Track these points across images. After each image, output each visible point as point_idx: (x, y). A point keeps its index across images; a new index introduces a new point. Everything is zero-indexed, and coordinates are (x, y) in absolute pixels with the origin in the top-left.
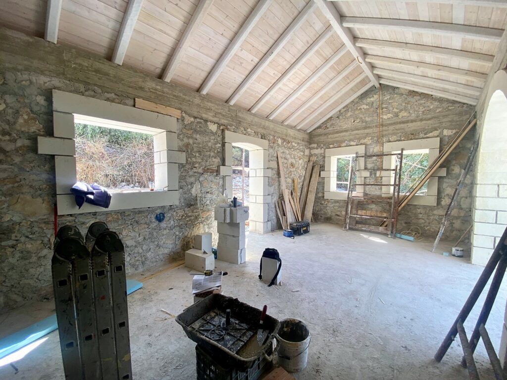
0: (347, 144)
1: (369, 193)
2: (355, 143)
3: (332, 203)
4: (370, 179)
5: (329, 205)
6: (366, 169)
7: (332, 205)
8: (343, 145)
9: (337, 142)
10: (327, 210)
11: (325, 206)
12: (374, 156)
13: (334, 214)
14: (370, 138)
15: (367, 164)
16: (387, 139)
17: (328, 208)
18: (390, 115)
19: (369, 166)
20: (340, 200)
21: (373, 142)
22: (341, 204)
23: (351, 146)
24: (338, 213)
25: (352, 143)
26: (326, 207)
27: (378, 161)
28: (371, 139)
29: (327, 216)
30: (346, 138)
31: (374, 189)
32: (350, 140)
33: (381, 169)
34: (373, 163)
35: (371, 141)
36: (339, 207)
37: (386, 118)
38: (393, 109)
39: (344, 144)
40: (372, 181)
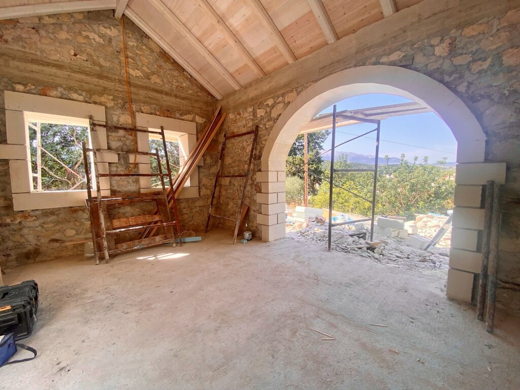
0: (62, 94)
1: (118, 190)
2: (81, 98)
3: (37, 217)
4: (117, 167)
5: (28, 224)
6: (109, 148)
7: (37, 223)
8: (52, 94)
9: (36, 82)
10: (22, 236)
11: (15, 227)
12: (121, 128)
13: (44, 241)
14: (111, 97)
15: (110, 142)
16: (139, 108)
17: (25, 231)
18: (139, 73)
19: (114, 144)
20: (59, 209)
21: (117, 105)
22: (62, 216)
23: (72, 100)
24: (57, 236)
25: (75, 96)
26: (20, 229)
27: (128, 139)
28: (112, 100)
29: (24, 251)
30: (58, 81)
31: (126, 183)
32: (70, 89)
33: (136, 151)
34: (120, 140)
35: (112, 102)
36: (58, 223)
37: (134, 75)
38: (143, 66)
39: (54, 93)
40: (121, 170)
